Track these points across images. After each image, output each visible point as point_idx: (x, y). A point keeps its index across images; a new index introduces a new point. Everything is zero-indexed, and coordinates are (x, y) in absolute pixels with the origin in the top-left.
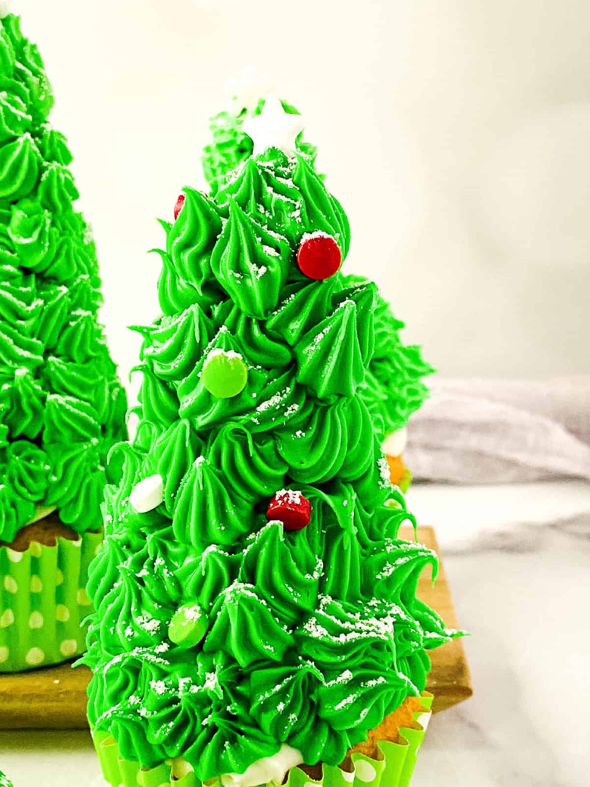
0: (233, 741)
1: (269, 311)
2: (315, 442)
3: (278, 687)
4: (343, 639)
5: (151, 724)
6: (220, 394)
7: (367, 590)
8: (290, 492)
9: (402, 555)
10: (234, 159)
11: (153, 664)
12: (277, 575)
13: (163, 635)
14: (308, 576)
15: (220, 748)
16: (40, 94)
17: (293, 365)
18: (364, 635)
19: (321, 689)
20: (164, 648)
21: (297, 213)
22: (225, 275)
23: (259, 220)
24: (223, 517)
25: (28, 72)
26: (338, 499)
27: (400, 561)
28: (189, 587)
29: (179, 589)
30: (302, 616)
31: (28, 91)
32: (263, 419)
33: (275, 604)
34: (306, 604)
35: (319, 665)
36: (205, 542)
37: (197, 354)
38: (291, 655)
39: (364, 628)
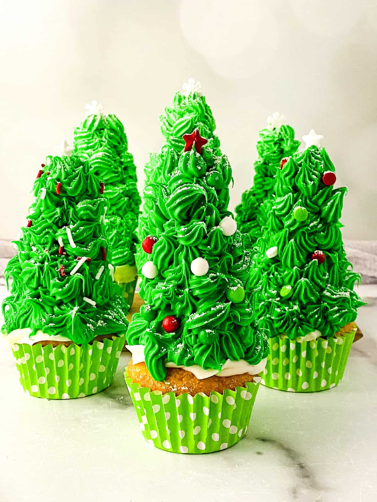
0: (301, 327)
1: (313, 195)
2: (326, 237)
3: (315, 310)
4: (334, 297)
5: (275, 322)
6: (299, 220)
7: (340, 285)
8: (319, 251)
9: (351, 274)
10: (273, 146)
11: (276, 304)
12: (315, 276)
13: (278, 295)
14: (324, 277)
15: (297, 329)
16: (213, 124)
17: (320, 212)
18: (341, 296)
19: (328, 312)
20: (278, 299)
21: (322, 165)
22: (300, 184)
23: (310, 167)
24: (298, 258)
25: (209, 116)
26: (333, 255)
27: (350, 276)
28: (287, 280)
29: (283, 281)
30: (322, 290)
31: (209, 123)
32: (312, 228)
33: (314, 285)
34: (324, 286)
35: (328, 304)
36: (292, 267)
37: (291, 208)
38: (319, 301)
39: (341, 294)
